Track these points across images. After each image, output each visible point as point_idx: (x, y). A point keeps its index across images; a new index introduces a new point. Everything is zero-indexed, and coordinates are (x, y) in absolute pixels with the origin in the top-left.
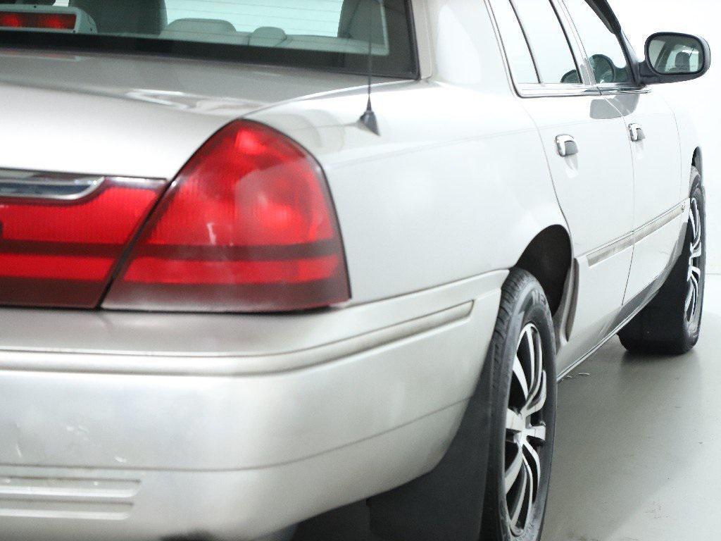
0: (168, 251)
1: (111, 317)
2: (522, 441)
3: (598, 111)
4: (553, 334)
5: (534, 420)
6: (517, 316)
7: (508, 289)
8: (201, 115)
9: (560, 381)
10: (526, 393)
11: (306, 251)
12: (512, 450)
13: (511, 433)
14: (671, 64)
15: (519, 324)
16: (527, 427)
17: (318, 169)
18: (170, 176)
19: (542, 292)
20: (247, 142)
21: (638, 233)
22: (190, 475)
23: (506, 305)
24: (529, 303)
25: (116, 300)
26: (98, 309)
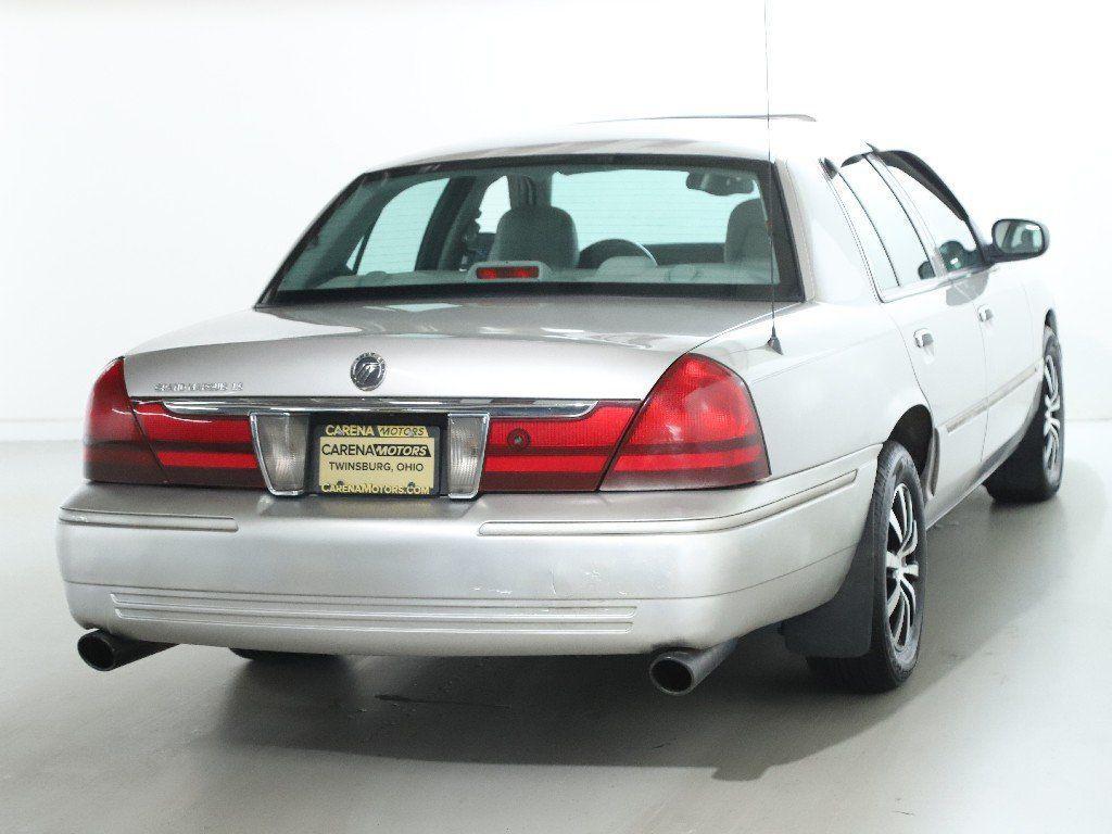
0: (641, 450)
1: (606, 496)
2: (899, 577)
3: (953, 299)
4: (920, 491)
5: (909, 560)
6: (890, 479)
7: (883, 459)
8: (655, 352)
9: (929, 530)
10: (901, 538)
11: (738, 444)
12: (892, 585)
13: (891, 571)
14: (1017, 240)
15: (893, 485)
16: (903, 565)
17: (742, 383)
18: (643, 398)
19: (910, 458)
20: (693, 369)
21: (991, 399)
22: (677, 601)
23: (882, 472)
24: (900, 467)
25: (610, 485)
26: (597, 491)
